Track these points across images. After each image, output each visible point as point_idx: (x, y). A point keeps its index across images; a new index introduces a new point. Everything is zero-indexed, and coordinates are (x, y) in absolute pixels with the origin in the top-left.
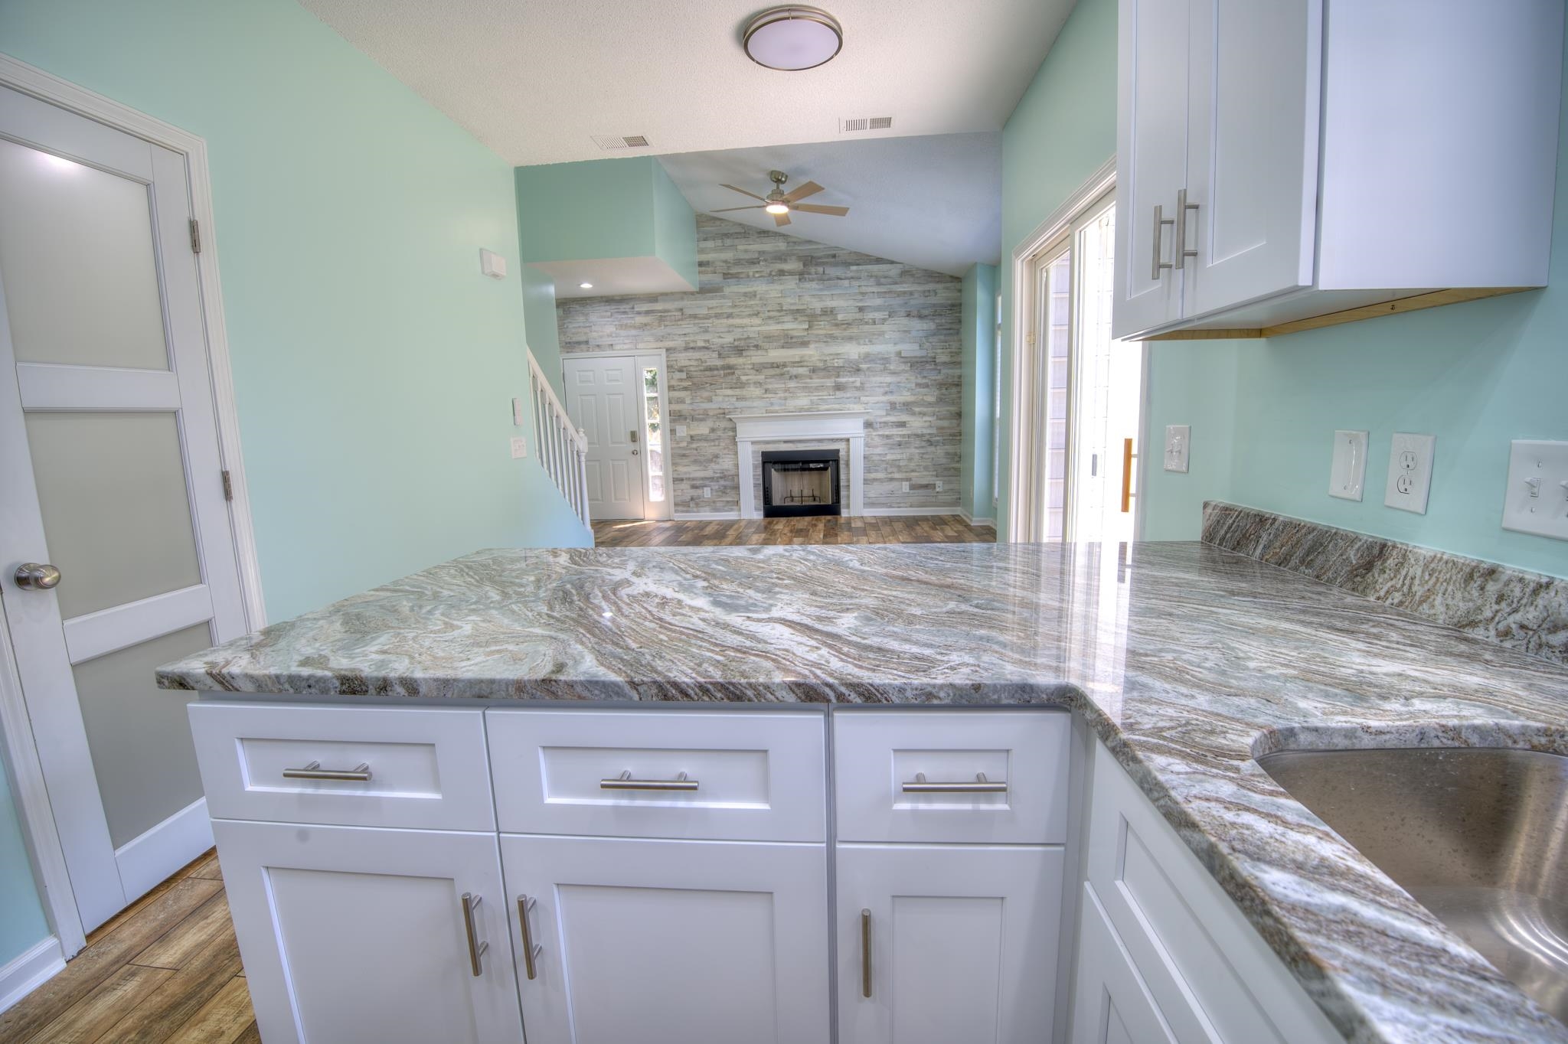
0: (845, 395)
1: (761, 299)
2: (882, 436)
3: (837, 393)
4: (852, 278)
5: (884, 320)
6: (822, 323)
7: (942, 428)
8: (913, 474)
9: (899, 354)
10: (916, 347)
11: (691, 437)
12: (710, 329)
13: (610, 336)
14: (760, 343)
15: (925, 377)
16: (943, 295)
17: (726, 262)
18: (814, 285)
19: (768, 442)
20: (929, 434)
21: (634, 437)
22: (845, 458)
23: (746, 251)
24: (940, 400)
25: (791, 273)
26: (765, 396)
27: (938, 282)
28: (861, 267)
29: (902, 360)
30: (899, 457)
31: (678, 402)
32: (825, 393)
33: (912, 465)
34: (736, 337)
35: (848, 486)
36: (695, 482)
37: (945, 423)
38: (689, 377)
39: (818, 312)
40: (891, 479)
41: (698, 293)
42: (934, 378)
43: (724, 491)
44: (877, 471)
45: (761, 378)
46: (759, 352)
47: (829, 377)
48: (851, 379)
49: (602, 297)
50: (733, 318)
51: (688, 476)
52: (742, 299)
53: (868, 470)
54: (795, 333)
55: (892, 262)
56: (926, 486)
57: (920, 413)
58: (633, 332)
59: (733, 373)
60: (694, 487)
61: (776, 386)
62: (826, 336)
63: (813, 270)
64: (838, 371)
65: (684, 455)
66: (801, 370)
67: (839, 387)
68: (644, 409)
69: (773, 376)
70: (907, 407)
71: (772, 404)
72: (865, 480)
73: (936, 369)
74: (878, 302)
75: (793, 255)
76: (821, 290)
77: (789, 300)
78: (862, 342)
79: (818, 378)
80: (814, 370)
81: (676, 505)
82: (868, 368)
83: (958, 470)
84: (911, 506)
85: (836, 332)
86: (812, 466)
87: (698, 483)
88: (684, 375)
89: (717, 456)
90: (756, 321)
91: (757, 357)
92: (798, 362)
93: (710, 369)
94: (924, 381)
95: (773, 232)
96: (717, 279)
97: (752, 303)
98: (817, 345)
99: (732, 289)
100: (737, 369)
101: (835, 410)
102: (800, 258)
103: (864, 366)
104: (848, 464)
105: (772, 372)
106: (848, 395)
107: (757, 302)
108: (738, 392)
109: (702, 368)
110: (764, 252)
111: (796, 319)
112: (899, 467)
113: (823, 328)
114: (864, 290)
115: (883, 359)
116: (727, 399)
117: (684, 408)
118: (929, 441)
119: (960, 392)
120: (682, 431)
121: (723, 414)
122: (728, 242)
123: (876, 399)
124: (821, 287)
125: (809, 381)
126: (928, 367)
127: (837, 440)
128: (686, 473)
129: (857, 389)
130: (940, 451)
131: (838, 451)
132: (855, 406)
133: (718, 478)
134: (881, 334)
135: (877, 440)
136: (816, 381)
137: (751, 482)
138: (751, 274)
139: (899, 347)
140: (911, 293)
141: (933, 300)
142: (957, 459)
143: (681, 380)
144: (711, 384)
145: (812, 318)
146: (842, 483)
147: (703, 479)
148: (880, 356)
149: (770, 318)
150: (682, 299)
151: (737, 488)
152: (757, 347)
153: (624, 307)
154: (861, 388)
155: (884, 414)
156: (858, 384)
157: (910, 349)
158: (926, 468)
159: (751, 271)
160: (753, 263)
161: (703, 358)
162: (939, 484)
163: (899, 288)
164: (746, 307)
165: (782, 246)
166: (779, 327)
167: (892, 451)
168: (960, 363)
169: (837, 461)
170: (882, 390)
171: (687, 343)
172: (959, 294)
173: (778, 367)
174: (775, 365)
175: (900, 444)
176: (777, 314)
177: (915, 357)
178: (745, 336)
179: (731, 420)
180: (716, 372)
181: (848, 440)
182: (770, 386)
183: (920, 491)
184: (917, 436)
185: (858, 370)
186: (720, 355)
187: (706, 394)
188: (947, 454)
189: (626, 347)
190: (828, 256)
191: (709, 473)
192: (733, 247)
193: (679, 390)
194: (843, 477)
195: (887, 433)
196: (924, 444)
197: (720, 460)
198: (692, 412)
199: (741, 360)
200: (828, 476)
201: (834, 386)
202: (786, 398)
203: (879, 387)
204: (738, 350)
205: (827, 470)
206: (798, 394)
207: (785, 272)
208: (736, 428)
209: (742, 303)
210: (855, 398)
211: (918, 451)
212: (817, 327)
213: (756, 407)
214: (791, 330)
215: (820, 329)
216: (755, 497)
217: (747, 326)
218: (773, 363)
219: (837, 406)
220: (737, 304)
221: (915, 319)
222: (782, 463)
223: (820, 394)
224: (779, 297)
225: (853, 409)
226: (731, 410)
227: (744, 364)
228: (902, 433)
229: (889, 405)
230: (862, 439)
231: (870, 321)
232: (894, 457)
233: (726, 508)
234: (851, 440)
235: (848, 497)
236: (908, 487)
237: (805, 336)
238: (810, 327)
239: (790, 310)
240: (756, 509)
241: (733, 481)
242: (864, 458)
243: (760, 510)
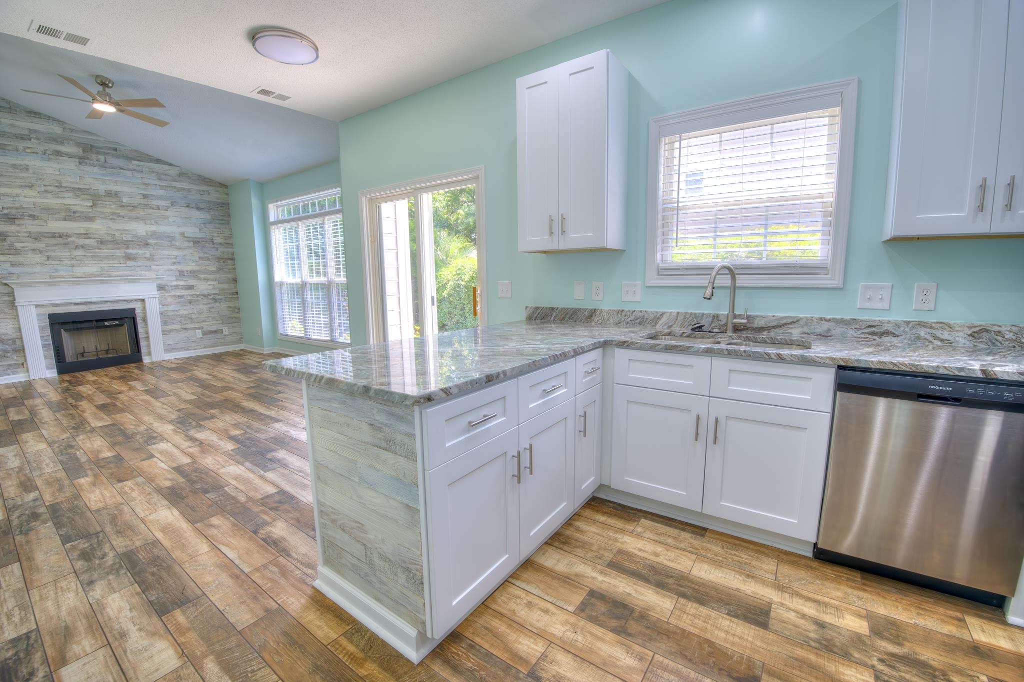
0: (135, 264)
1: (34, 173)
2: (174, 296)
3: (128, 262)
4: (134, 170)
5: (168, 207)
6: (107, 203)
7: (223, 290)
8: (204, 323)
9: (183, 234)
10: (197, 230)
14: (37, 214)
15: (206, 253)
16: (214, 195)
18: (96, 170)
19: (55, 305)
20: (214, 294)
22: (141, 315)
23: (12, 126)
24: (220, 270)
25: (69, 155)
26: (48, 262)
27: (210, 186)
28: (142, 163)
29: (186, 239)
30: (191, 312)
32: (116, 262)
33: (203, 317)
34: (5, 205)
35: (148, 338)
37: (225, 286)
39: (102, 193)
40: (186, 329)
42: (213, 254)
43: (3, 354)
44: (173, 323)
45: (41, 245)
46: (36, 222)
47: (119, 249)
48: (140, 252)
52: (11, 170)
53: (164, 323)
54: (78, 209)
55: (171, 165)
56: (215, 332)
57: (205, 279)
59: (5, 240)
61: (59, 254)
62: (112, 214)
63: (94, 157)
64: (127, 244)
66: (87, 241)
67: (129, 257)
69: (55, 245)
70: (194, 274)
71: (56, 270)
72: (163, 331)
73: (214, 247)
74: (161, 192)
75: (71, 140)
76: (103, 175)
77: (69, 179)
78: (148, 222)
79: (108, 249)
80: (102, 242)
82: (156, 243)
83: (238, 319)
84: (205, 347)
85: (122, 212)
86: (106, 323)
90: (31, 192)
91: (34, 227)
92: (84, 234)
94: (206, 255)
95: (46, 115)
97: (24, 175)
98: (104, 221)
100: (8, 236)
101: (128, 276)
102: (78, 144)
103: (151, 241)
104: (145, 320)
105: (54, 241)
106: (139, 264)
107: (31, 176)
108: (12, 258)
110: (36, 131)
111: (78, 196)
112: (192, 319)
113: (107, 207)
114: (146, 181)
115: (169, 237)
118: (213, 299)
119: (234, 265)
123: (166, 268)
124: (104, 172)
125: (97, 250)
126: (207, 245)
127: (132, 301)
129: (147, 259)
130: (224, 306)
131: (134, 310)
132: (147, 273)
134: (167, 218)
135: (170, 300)
136: (104, 252)
137: (39, 343)
138: (21, 148)
139: (182, 229)
140: (189, 190)
141: (206, 197)
142: (236, 311)
145: (96, 198)
146: (141, 335)
148: (166, 234)
149: (47, 191)
151: (21, 350)
152: (33, 217)
154: (151, 258)
155: (175, 279)
156: (148, 255)
157: (192, 231)
158: (214, 319)
159: (21, 145)
160: (22, 138)
162: (226, 330)
163: (178, 185)
164: (16, 178)
165: (57, 130)
166: (59, 201)
167: (184, 308)
168: (232, 244)
169: (134, 319)
170: (170, 261)
172: (226, 196)
173: (60, 237)
174: (57, 235)
175: (190, 302)
176: (57, 189)
177: (196, 238)
178: (17, 205)
179: (6, 285)
181: (143, 300)
182: (52, 254)
183: (210, 336)
184: (205, 295)
185: (147, 244)
188: (230, 307)
190: (110, 148)
194: (141, 330)
195: (178, 294)
196: (210, 301)
199: (12, 228)
200: (125, 331)
201: (124, 257)
202: (72, 265)
203: (168, 258)
204: (9, 218)
205: (123, 327)
206: (86, 262)
207: (63, 153)
208: (13, 293)
209: (10, 174)
210: (146, 266)
211: (206, 306)
212: (101, 205)
213: (38, 273)
214: (74, 205)
215: (106, 207)
216: (45, 357)
217: (18, 196)
218: (55, 233)
219: (129, 273)
220: (4, 173)
221: (193, 209)
222: (73, 323)
223: (111, 262)
224: (57, 175)
225: (145, 275)
226: (5, 276)
227: (17, 232)
228: (191, 294)
229: (178, 272)
230: (157, 299)
231: (155, 207)
232: (186, 312)
233: (9, 372)
234: (146, 300)
235: (149, 346)
236: (201, 334)
237: (90, 212)
238: (94, 205)
239: (70, 187)
240: (48, 368)
241: (15, 344)
242: (160, 314)
243: (52, 368)
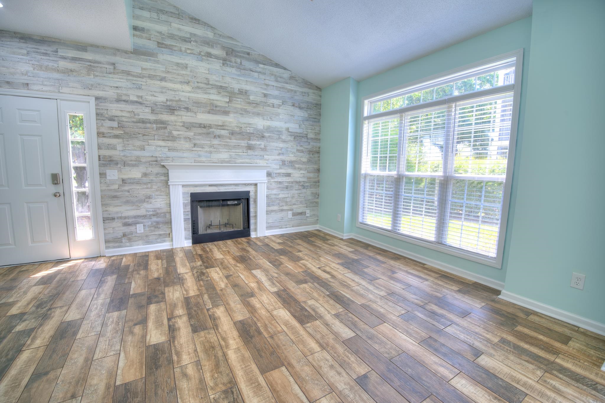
0: (253, 153)
1: (191, 71)
2: (277, 182)
3: (249, 151)
4: (260, 72)
5: (280, 106)
6: (239, 100)
7: (310, 178)
8: (294, 206)
9: (287, 129)
10: (297, 126)
11: (123, 180)
12: (143, 87)
13: (26, 74)
14: (190, 106)
15: (301, 146)
16: (312, 97)
17: (160, 33)
18: (234, 70)
19: (196, 186)
20: (303, 182)
21: (55, 179)
22: (254, 197)
23: (179, 30)
24: (309, 161)
25: (217, 57)
26: (194, 149)
27: (310, 88)
28: (266, 67)
29: (289, 133)
30: (287, 196)
31: (108, 149)
32: (240, 151)
33: (294, 201)
34: (169, 98)
35: (256, 216)
36: (127, 220)
37: (311, 175)
38: (121, 126)
39: (236, 91)
40: (282, 210)
41: (131, 53)
42: (306, 147)
43: (156, 226)
44: (273, 205)
45: (190, 134)
46: (189, 114)
47: (243, 139)
48: (258, 143)
49: (15, 33)
50: (166, 81)
51: (120, 215)
52: (175, 68)
53: (268, 205)
54: (219, 104)
55: (285, 69)
56: (301, 214)
57: (298, 168)
58: (56, 75)
59: (166, 128)
60: (126, 224)
61: (203, 142)
62: (241, 109)
63: (233, 59)
64: (249, 136)
65: (115, 197)
66: (223, 132)
67: (250, 147)
68: (68, 152)
69: (200, 134)
70: (292, 164)
71: (200, 156)
72: (267, 211)
73: (307, 142)
74: (276, 93)
75: (219, 44)
76: (239, 75)
77: (214, 77)
78: (265, 118)
79: (236, 139)
80: (232, 133)
81: (107, 242)
82: (269, 136)
83: (317, 203)
84: (293, 227)
85: (249, 108)
86: (229, 203)
87: (130, 221)
88: (115, 124)
89: (149, 197)
90: (187, 88)
91: (187, 117)
92: (221, 126)
93: (143, 122)
94: (301, 148)
95: (203, 22)
96: (151, 45)
97: (184, 72)
98: (235, 115)
99: (165, 56)
100: (169, 124)
101: (247, 163)
102: (223, 48)
103: (266, 135)
104: (255, 201)
105: (200, 130)
106: (256, 153)
107: (188, 73)
108: (170, 144)
109: (135, 120)
110: (195, 35)
111: (219, 93)
112: (286, 202)
113: (239, 103)
114: (267, 82)
115: (278, 131)
116: (159, 149)
117: (116, 154)
118: (303, 186)
119: (319, 157)
120: (113, 174)
121: (156, 162)
122: (163, 17)
124: (239, 73)
125: (230, 140)
126: (303, 140)
127: (249, 184)
128: (117, 213)
129: (262, 149)
130: (308, 192)
131: (248, 192)
132: (261, 161)
133: (150, 215)
134: (278, 114)
135: (274, 185)
136: (234, 141)
137: (182, 217)
138: (183, 49)
139: (288, 125)
140: (295, 92)
141: (306, 99)
142: (317, 196)
143: (112, 128)
144: (144, 135)
145: (232, 95)
146: (252, 214)
147: (135, 217)
148: (276, 129)
149: (198, 88)
150: (115, 55)
151: (169, 223)
152: (187, 109)
153: (43, 48)
154: (264, 149)
155: (278, 167)
156: (262, 146)
157: (294, 127)
158: (301, 202)
159: (184, 46)
160: (185, 41)
161: (136, 111)
162: (308, 211)
163: (289, 87)
164: (178, 75)
165: (210, 35)
166: (206, 96)
167: (283, 192)
168: (320, 140)
169: (248, 200)
170: (277, 152)
171: (119, 95)
172: (320, 98)
173: (205, 127)
174: (202, 126)
175: (287, 188)
176: (205, 86)
177: (297, 133)
178: (177, 99)
179: (164, 166)
180: (148, 125)
181: (256, 185)
182: (197, 142)
183: (297, 217)
184: (297, 182)
185: (263, 137)
186: (153, 111)
187: (138, 143)
188: (312, 193)
189: (45, 88)
190: (244, 53)
191: (142, 212)
192: (169, 23)
193: (110, 137)
194: (252, 210)
195: (280, 180)
196: (300, 187)
197: (153, 201)
198: (124, 158)
199: (172, 118)
200: (240, 210)
201: (246, 147)
202: (211, 152)
203: (276, 149)
204: (170, 109)
205: (240, 205)
206: (220, 150)
207: (212, 55)
208: (168, 173)
209: (175, 71)
210: (261, 156)
211: (297, 192)
212: (235, 102)
213: (186, 158)
214: (216, 100)
215: (238, 104)
216: (185, 229)
217: (178, 91)
218: (201, 124)
219: (247, 160)
220: (170, 70)
221: (297, 108)
222: (207, 201)
223: (237, 151)
224: (207, 73)
225: (259, 163)
226: (163, 159)
227: (175, 122)
228: (288, 180)
229: (281, 162)
230: (266, 184)
231: (271, 105)
232: (283, 196)
233: (159, 240)
234: (259, 185)
235: (256, 223)
236: (291, 215)
237: (226, 107)
238: (230, 101)
239: (215, 85)
240: (186, 239)
241: (166, 217)
242: (266, 196)
243: (190, 239)
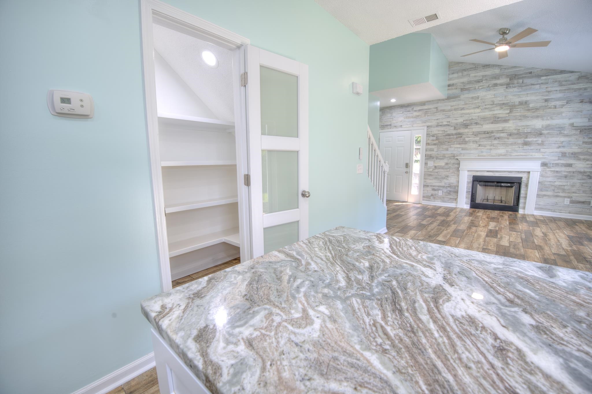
0: (530, 148)
1: (481, 99)
2: (554, 171)
3: (525, 146)
4: (542, 83)
5: (563, 105)
6: (519, 109)
8: (574, 194)
9: (572, 125)
10: (586, 120)
11: (435, 167)
12: (451, 116)
13: (401, 121)
14: (479, 122)
17: (463, 83)
18: (516, 90)
19: (477, 171)
20: (590, 172)
21: (407, 165)
22: (525, 182)
23: (475, 76)
25: (501, 85)
26: (479, 148)
28: (549, 77)
29: (574, 128)
30: (564, 184)
31: (430, 151)
32: (517, 147)
33: (574, 189)
34: (465, 119)
35: (526, 198)
36: (434, 188)
38: (437, 139)
39: (517, 103)
40: (557, 196)
41: (446, 99)
43: (449, 193)
44: (547, 191)
45: (477, 139)
46: (478, 126)
47: (520, 138)
48: (535, 139)
49: (399, 105)
50: (464, 110)
51: (431, 185)
52: (471, 100)
53: (540, 189)
54: (501, 116)
56: (583, 203)
57: (584, 159)
58: (412, 119)
59: (462, 137)
60: (434, 190)
61: (486, 143)
62: (520, 116)
63: (516, 82)
64: (527, 135)
65: (430, 175)
67: (526, 144)
68: (413, 153)
69: (484, 138)
70: (575, 155)
71: (482, 152)
72: (537, 195)
74: (560, 95)
75: (504, 75)
76: (520, 92)
77: (499, 99)
78: (545, 118)
79: (513, 139)
80: (511, 135)
81: (423, 197)
82: (548, 133)
84: (569, 213)
85: (529, 114)
86: (502, 184)
87: (436, 188)
88: (435, 138)
89: (448, 176)
90: (478, 110)
91: (476, 129)
92: (501, 131)
93: (449, 135)
95: (492, 65)
96: (457, 92)
97: (476, 101)
98: (514, 121)
99: (466, 95)
100: (464, 135)
101: (522, 156)
102: (507, 76)
103: (545, 132)
104: (527, 186)
105: (484, 136)
106: (532, 148)
107: (479, 101)
108: (463, 146)
109: (445, 135)
110: (486, 76)
111: (502, 108)
112: (564, 189)
113: (519, 112)
114: (549, 89)
115: (559, 128)
116: (456, 149)
117: (433, 153)
118: (588, 176)
120: (431, 164)
121: (453, 156)
122: (465, 73)
123: (551, 150)
124: (520, 90)
125: (507, 140)
127: (521, 172)
128: (430, 183)
129: (539, 144)
131: (521, 178)
132: (536, 154)
133: (447, 186)
134: (561, 113)
135: (549, 174)
136: (511, 140)
137: (465, 190)
138: (477, 87)
139: (572, 121)
140: (585, 89)
143: (433, 140)
144: (449, 142)
145: (512, 107)
146: (522, 195)
147: (438, 186)
148: (557, 126)
149: (486, 108)
150: (438, 103)
151: (457, 192)
152: (476, 123)
153: (408, 109)
154: (542, 144)
155: (557, 158)
156: (540, 142)
157: (581, 121)
158: (584, 192)
160: (479, 82)
161: (446, 130)
163: (576, 87)
164: (472, 104)
165: (497, 71)
166: (491, 113)
167: (560, 180)
169: (520, 184)
170: (557, 145)
171: (438, 123)
173: (488, 133)
175: (566, 177)
176: (491, 106)
177: (584, 126)
178: (470, 118)
179: (457, 159)
180: (452, 137)
181: (529, 172)
182: (482, 143)
183: (577, 205)
184: (580, 172)
185: (541, 134)
186: (455, 128)
187: (445, 147)
189: (407, 126)
190: (526, 73)
191: (442, 184)
192: (469, 75)
193: (432, 145)
194: (522, 192)
195: (557, 170)
196: (584, 177)
197: (449, 178)
198: (437, 155)
199: (466, 130)
200: (512, 191)
201: (522, 143)
202: (491, 149)
203: (555, 143)
204: (465, 125)
205: (512, 188)
206: (499, 147)
207: (498, 84)
208: (460, 163)
209: (470, 102)
210: (537, 150)
211: (579, 181)
212: (515, 112)
213: (473, 153)
214: (499, 114)
215: (517, 112)
216: (466, 198)
217: (472, 113)
218: (485, 131)
219: (524, 154)
220: (467, 103)
221: (587, 103)
222: (484, 182)
223: (513, 147)
224: (493, 98)
225: (535, 156)
226: (458, 155)
227: (468, 132)
228: (569, 170)
229: (561, 154)
230: (539, 172)
231: (553, 106)
232: (561, 184)
233: (449, 201)
234: (531, 173)
235: (525, 203)
236: (569, 202)
237: (507, 117)
238: (511, 112)
239: (499, 104)
240: (466, 203)
241: (455, 189)
242: (539, 183)
243: (469, 204)
